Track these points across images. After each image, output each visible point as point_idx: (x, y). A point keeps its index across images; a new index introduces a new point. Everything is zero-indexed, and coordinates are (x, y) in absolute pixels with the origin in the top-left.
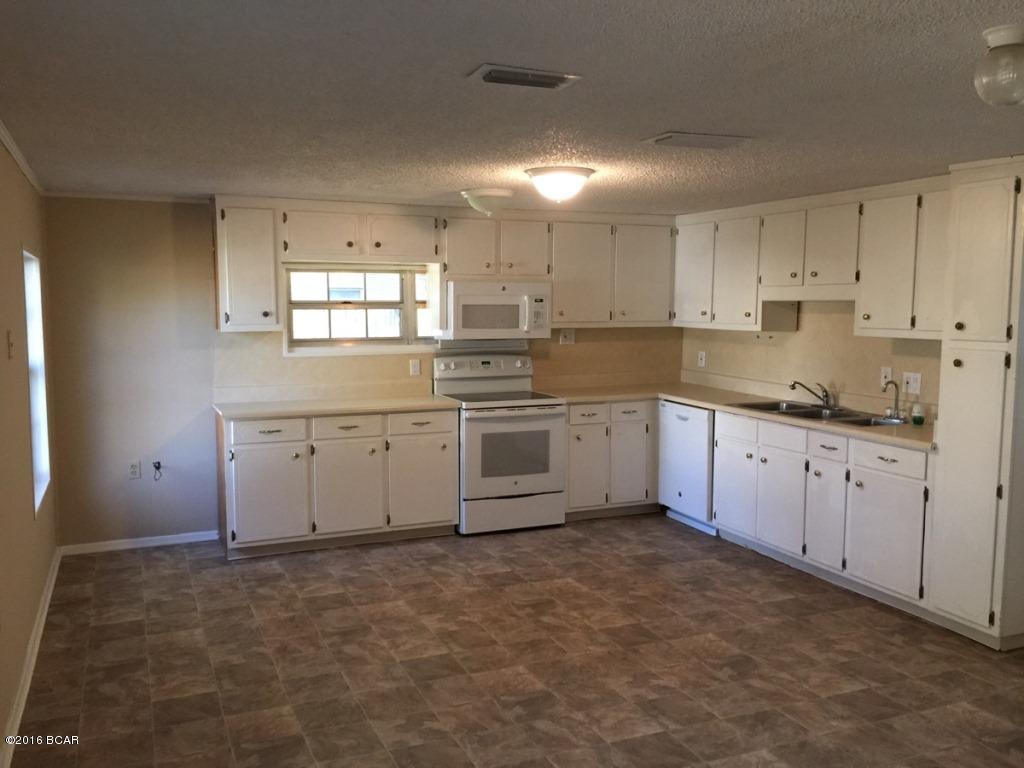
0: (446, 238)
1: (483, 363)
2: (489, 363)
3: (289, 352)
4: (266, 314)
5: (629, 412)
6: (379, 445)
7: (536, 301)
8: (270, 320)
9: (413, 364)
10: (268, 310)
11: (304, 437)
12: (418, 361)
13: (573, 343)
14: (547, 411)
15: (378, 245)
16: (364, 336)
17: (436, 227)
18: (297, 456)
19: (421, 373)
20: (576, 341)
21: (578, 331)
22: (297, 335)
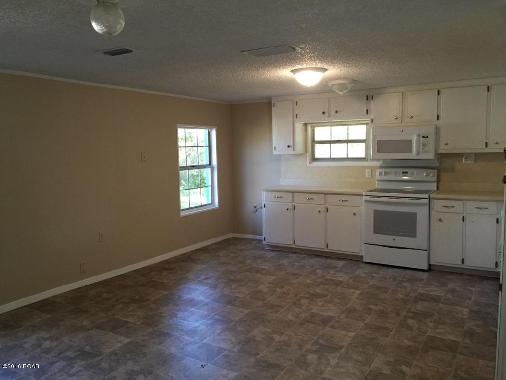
0: (372, 105)
1: (403, 173)
2: (407, 172)
3: (310, 163)
4: (288, 147)
5: (481, 208)
6: (323, 209)
7: (423, 137)
8: (291, 149)
9: (367, 171)
10: (289, 145)
11: (291, 201)
12: (370, 170)
13: (473, 162)
14: (414, 201)
15: (337, 112)
16: (346, 157)
17: (367, 100)
18: (287, 209)
19: (371, 176)
20: (475, 161)
21: (476, 154)
22: (317, 156)
